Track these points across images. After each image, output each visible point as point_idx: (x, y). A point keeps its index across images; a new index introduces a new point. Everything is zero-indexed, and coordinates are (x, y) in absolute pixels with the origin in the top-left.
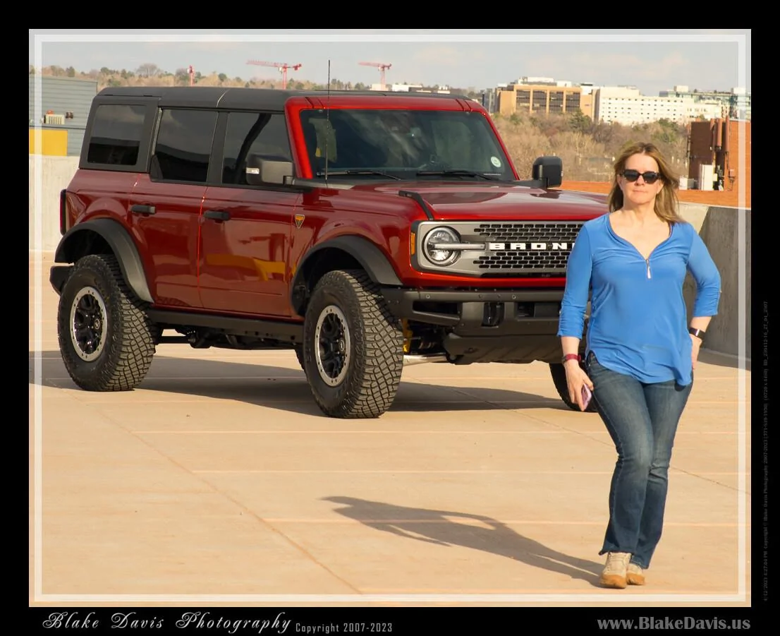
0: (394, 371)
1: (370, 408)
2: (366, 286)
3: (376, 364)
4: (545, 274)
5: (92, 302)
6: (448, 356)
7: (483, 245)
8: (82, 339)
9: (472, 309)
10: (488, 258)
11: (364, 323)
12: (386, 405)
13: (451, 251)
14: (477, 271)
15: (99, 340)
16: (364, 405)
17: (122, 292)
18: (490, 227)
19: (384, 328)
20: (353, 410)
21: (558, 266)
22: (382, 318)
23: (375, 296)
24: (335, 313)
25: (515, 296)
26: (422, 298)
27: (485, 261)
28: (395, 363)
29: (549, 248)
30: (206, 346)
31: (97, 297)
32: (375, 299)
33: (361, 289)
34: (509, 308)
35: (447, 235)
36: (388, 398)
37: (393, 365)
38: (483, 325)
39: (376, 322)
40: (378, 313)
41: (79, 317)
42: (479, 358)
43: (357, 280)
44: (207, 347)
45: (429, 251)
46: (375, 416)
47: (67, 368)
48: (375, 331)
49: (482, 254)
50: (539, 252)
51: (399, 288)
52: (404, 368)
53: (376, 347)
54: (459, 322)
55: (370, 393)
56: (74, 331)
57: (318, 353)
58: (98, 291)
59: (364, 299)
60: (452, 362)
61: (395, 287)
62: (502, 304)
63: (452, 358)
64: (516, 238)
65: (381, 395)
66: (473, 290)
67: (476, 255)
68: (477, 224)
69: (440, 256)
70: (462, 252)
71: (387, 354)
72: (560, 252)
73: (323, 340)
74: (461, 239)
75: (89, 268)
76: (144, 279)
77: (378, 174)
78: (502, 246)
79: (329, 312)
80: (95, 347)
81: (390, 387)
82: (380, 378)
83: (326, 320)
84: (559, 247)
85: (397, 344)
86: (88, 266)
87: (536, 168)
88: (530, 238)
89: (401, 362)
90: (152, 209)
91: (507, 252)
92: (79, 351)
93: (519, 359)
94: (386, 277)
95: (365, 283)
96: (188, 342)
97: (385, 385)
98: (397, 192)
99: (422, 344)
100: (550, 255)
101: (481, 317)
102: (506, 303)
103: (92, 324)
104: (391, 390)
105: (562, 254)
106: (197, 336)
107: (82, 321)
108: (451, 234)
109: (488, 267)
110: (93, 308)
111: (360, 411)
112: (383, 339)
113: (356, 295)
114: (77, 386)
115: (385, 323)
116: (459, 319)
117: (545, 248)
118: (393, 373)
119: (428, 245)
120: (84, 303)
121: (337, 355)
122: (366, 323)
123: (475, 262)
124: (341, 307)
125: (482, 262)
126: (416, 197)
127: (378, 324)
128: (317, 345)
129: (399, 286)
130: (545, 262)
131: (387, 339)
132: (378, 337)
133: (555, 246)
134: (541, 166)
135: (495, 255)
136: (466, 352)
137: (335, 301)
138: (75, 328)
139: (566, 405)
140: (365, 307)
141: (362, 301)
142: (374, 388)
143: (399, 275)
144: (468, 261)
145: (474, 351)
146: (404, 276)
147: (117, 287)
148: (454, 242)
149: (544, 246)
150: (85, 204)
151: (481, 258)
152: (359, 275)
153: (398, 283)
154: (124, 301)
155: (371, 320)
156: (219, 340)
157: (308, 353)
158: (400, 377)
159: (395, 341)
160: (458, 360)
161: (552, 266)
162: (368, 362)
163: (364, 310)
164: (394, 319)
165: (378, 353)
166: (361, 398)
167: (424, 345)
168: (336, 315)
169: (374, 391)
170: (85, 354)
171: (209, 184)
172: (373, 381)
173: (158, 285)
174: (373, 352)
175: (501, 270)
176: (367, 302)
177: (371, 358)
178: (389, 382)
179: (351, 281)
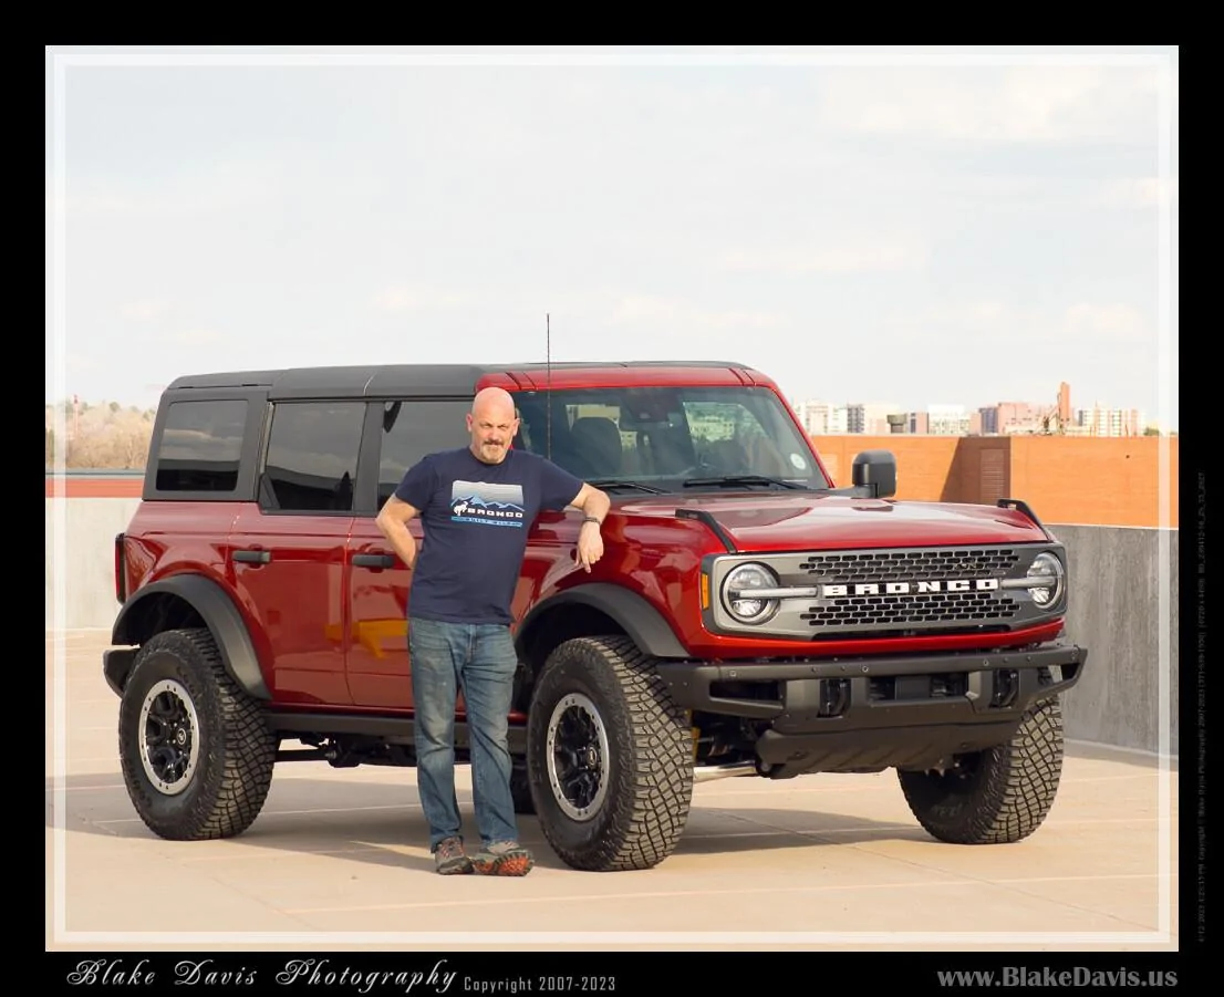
0: (681, 793)
1: (642, 853)
2: (630, 661)
3: (653, 783)
4: (909, 631)
5: (174, 702)
6: (758, 766)
7: (814, 589)
8: (159, 762)
9: (801, 690)
10: (822, 609)
11: (631, 719)
12: (668, 847)
13: (764, 601)
14: (808, 630)
15: (186, 761)
16: (634, 850)
17: (222, 685)
18: (824, 561)
19: (664, 726)
20: (617, 858)
21: (928, 618)
22: (658, 710)
23: (645, 676)
24: (580, 706)
25: (866, 667)
26: (724, 676)
27: (817, 614)
28: (681, 780)
29: (914, 591)
30: (352, 763)
31: (182, 694)
32: (645, 680)
33: (622, 666)
34: (859, 687)
35: (757, 575)
36: (671, 837)
37: (679, 785)
38: (819, 716)
39: (650, 716)
40: (652, 703)
41: (153, 726)
42: (810, 767)
43: (615, 651)
44: (354, 764)
45: (731, 601)
46: (648, 866)
47: (135, 805)
48: (650, 732)
49: (813, 603)
50: (899, 598)
51: (686, 662)
52: (696, 787)
53: (652, 756)
54: (781, 711)
55: (644, 830)
56: (145, 750)
57: (553, 770)
58: (183, 686)
59: (628, 681)
60: (765, 775)
61: (679, 660)
62: (847, 681)
63: (765, 767)
64: (864, 577)
65: (661, 833)
66: (800, 659)
67: (804, 606)
68: (804, 557)
69: (746, 608)
70: (782, 602)
71: (670, 768)
72: (930, 596)
73: (559, 748)
74: (780, 581)
75: (167, 650)
76: (256, 663)
77: (630, 487)
78: (843, 590)
79: (570, 704)
80: (180, 773)
81: (675, 819)
82: (659, 805)
83: (564, 717)
84: (928, 589)
85: (683, 750)
86: (165, 647)
87: (858, 470)
88: (885, 575)
89: (690, 779)
90: (266, 556)
91: (850, 599)
92: (155, 779)
93: (868, 765)
94: (664, 645)
95: (628, 656)
96: (326, 759)
97: (668, 817)
98: (674, 513)
99: (713, 749)
100: (915, 601)
101: (815, 701)
102: (853, 680)
103: (173, 735)
104: (676, 824)
105: (934, 598)
106: (339, 748)
107: (157, 734)
108: (763, 573)
109: (822, 623)
110: (175, 711)
111: (628, 859)
112: (661, 743)
113: (615, 676)
114: (152, 833)
115: (664, 718)
116: (781, 707)
117: (907, 591)
118: (679, 797)
119: (729, 593)
120: (160, 705)
121: (584, 771)
122: (635, 719)
123: (803, 616)
124: (590, 695)
125: (814, 616)
126: (704, 518)
127: (654, 721)
128: (551, 757)
129: (684, 659)
130: (908, 612)
131: (669, 743)
132: (654, 741)
133: (923, 587)
134: (866, 467)
135: (833, 604)
136: (790, 759)
137: (579, 685)
138: (147, 744)
139: (929, 834)
140: (631, 694)
141: (626, 685)
142: (650, 821)
143: (683, 642)
144: (792, 616)
145: (802, 757)
146: (691, 643)
147: (213, 678)
148: (769, 587)
149: (905, 588)
150: (153, 556)
151: (811, 609)
152: (616, 644)
153: (683, 654)
154: (226, 700)
155: (642, 715)
156: (374, 753)
157: (536, 770)
158: (688, 802)
159: (680, 746)
160: (775, 772)
161: (919, 619)
162: (641, 781)
163: (630, 699)
164: (677, 712)
165: (656, 766)
166: (629, 838)
167: (716, 750)
168: (583, 709)
169: (650, 826)
170: (164, 784)
171: (358, 513)
172: (648, 811)
173: (277, 672)
174: (648, 764)
175: (842, 628)
176: (633, 686)
177: (644, 774)
178: (674, 811)
179: (606, 654)
